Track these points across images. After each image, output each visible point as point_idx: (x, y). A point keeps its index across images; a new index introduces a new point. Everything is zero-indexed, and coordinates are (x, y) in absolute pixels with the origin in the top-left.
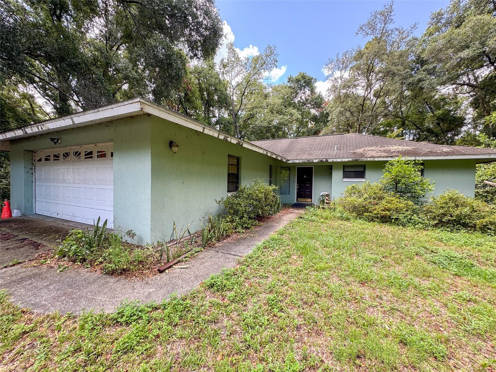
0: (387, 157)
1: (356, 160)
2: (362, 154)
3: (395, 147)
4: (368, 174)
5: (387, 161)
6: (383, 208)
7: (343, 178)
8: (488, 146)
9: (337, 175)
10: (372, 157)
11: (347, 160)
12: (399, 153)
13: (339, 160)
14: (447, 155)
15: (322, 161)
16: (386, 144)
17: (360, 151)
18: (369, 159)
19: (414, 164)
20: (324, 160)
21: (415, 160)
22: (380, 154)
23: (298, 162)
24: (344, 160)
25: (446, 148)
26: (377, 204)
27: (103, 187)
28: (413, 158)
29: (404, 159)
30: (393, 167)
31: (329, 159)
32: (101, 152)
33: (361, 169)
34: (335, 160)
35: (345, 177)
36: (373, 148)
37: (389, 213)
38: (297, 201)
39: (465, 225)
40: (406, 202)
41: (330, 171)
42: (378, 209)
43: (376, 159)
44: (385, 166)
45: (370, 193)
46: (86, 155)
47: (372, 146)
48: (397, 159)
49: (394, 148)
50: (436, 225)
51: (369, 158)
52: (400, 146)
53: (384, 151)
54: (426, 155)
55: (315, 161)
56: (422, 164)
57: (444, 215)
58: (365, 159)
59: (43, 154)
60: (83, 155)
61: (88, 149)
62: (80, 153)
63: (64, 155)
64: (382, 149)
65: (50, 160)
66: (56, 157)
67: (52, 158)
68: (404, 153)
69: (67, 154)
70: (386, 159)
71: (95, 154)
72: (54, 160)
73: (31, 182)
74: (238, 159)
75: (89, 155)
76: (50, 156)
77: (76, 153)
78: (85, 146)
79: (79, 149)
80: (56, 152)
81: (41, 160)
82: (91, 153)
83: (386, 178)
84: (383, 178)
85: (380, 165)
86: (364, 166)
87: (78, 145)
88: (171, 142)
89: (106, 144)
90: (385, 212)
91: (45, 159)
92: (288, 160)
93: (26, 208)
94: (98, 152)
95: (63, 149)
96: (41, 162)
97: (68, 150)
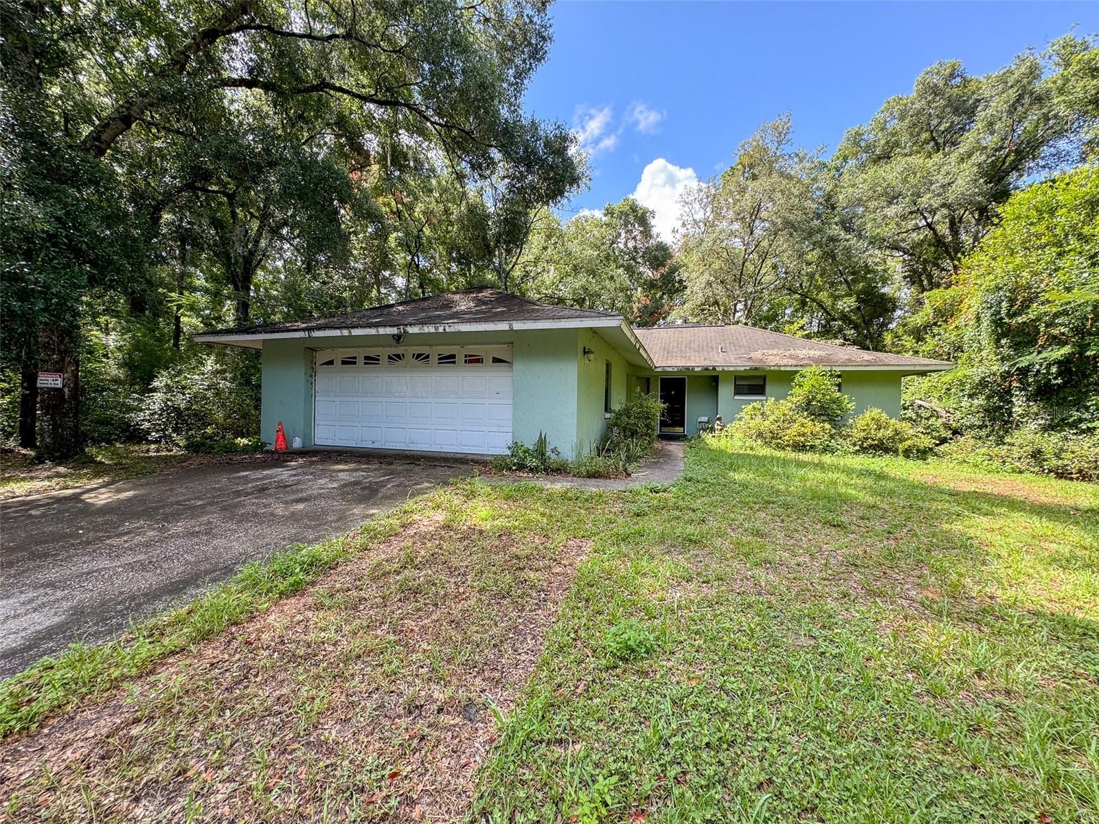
0: (796, 366)
1: (756, 369)
2: (762, 360)
3: (805, 352)
4: (768, 389)
5: (798, 372)
6: (795, 434)
7: (735, 395)
8: (916, 352)
9: (726, 391)
10: (777, 365)
11: (742, 369)
12: (810, 360)
13: (732, 369)
15: (707, 369)
16: (791, 345)
17: (757, 355)
18: (772, 368)
19: (829, 376)
20: (711, 368)
21: (830, 371)
22: (786, 360)
23: (672, 370)
24: (738, 369)
25: (867, 356)
26: (788, 428)
27: (478, 401)
28: (829, 368)
30: (805, 379)
31: (718, 366)
32: (470, 356)
33: (760, 382)
34: (725, 369)
35: (738, 394)
36: (775, 352)
37: (803, 439)
38: (661, 431)
39: (887, 450)
40: (822, 425)
41: (714, 384)
42: (791, 433)
43: (782, 369)
44: (793, 379)
46: (439, 359)
47: (773, 349)
48: (809, 369)
49: (802, 353)
50: (857, 452)
51: (773, 366)
52: (809, 349)
53: (791, 357)
54: (844, 364)
55: (696, 369)
56: (839, 376)
57: (866, 439)
58: (768, 368)
59: (339, 355)
60: (434, 359)
61: (447, 351)
62: (428, 357)
63: (390, 357)
64: (787, 353)
65: (355, 363)
66: (371, 360)
67: (361, 361)
68: (818, 361)
69: (398, 356)
70: (794, 369)
71: (460, 359)
72: (365, 363)
73: (310, 397)
74: (608, 366)
75: (449, 359)
76: (355, 358)
77: (419, 356)
78: (438, 347)
79: (425, 350)
80: (372, 352)
81: (331, 363)
82: (453, 356)
83: (798, 395)
84: (792, 395)
85: (786, 378)
86: (764, 378)
87: (426, 345)
88: (585, 349)
89: (485, 346)
90: (799, 438)
91: (344, 363)
92: (656, 367)
93: (305, 436)
94: (466, 356)
95: (388, 349)
96: (330, 366)
97: (399, 351)
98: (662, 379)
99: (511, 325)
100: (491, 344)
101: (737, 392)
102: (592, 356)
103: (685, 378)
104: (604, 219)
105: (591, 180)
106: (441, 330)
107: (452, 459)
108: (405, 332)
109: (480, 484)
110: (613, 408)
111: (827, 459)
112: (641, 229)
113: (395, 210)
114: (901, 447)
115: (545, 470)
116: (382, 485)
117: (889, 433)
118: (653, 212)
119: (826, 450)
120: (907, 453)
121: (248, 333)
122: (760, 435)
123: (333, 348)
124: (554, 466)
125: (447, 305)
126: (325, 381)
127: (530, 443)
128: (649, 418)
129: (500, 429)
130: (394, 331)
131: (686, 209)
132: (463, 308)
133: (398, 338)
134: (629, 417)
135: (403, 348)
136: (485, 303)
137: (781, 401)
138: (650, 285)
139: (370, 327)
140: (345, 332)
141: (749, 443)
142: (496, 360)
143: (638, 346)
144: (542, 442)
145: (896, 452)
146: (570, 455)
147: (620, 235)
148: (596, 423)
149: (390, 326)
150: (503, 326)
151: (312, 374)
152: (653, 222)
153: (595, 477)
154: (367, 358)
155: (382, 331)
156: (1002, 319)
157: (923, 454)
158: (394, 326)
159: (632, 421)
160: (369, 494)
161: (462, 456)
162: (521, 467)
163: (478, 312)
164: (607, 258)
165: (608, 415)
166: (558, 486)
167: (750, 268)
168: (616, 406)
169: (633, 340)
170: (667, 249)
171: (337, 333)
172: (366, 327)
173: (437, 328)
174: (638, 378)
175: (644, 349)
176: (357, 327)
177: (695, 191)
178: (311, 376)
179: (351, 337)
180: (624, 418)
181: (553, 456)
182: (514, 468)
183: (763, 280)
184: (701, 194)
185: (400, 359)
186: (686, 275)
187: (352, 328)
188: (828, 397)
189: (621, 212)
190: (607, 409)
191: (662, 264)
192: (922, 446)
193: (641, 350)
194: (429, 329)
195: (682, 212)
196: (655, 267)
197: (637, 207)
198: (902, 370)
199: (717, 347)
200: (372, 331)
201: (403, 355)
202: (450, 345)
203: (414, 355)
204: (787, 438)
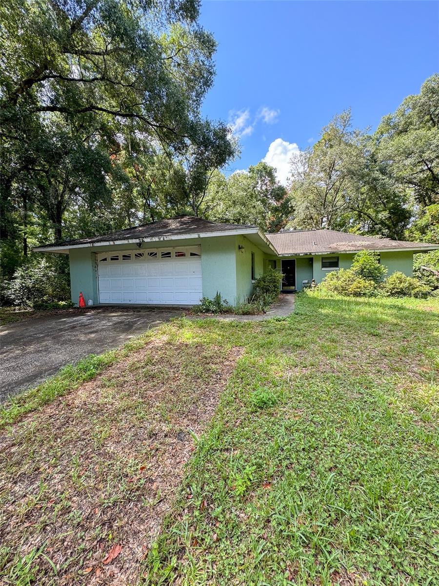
0: (355, 250)
1: (333, 253)
2: (336, 248)
3: (360, 242)
4: (340, 264)
5: (356, 253)
6: (355, 287)
8: (421, 240)
9: (317, 266)
10: (345, 251)
12: (363, 247)
13: (320, 254)
15: (306, 254)
16: (353, 239)
17: (334, 245)
18: (342, 252)
19: (373, 255)
20: (308, 254)
21: (374, 253)
22: (350, 248)
23: (287, 256)
24: (324, 253)
25: (394, 243)
26: (351, 284)
27: (184, 277)
28: (373, 251)
29: (367, 251)
30: (360, 258)
31: (312, 252)
32: (178, 253)
33: (336, 260)
34: (317, 254)
36: (344, 243)
37: (359, 290)
38: (283, 289)
39: (405, 294)
40: (370, 282)
41: (311, 262)
42: (353, 287)
43: (348, 252)
44: (354, 257)
45: (345, 278)
46: (162, 255)
47: (342, 242)
48: (362, 252)
49: (358, 243)
50: (389, 296)
52: (362, 241)
53: (352, 246)
54: (381, 248)
55: (301, 255)
56: (379, 255)
57: (394, 288)
58: (339, 252)
59: (109, 255)
60: (159, 255)
61: (166, 250)
62: (156, 254)
63: (136, 255)
64: (350, 244)
65: (118, 259)
66: (126, 257)
67: (121, 258)
68: (367, 247)
69: (140, 254)
70: (354, 252)
71: (173, 254)
72: (123, 259)
73: (96, 278)
74: (253, 255)
75: (167, 255)
76: (118, 256)
77: (151, 254)
78: (161, 249)
79: (154, 251)
80: (126, 253)
81: (105, 260)
82: (169, 253)
83: (356, 266)
84: (353, 266)
85: (350, 257)
86: (338, 258)
87: (154, 248)
88: (239, 246)
89: (186, 247)
90: (357, 290)
91: (112, 259)
92: (279, 254)
93: (94, 299)
94: (176, 253)
95: (135, 251)
96: (105, 261)
97: (141, 251)
98: (282, 261)
99: (199, 235)
100: (189, 246)
101: (323, 267)
102: (243, 250)
103: (295, 260)
104: (249, 174)
105: (240, 153)
106: (162, 239)
107: (171, 308)
108: (143, 241)
109: (186, 321)
110: (256, 278)
111: (372, 300)
112: (269, 179)
113: (135, 175)
114: (413, 292)
115: (220, 312)
116: (135, 322)
117: (406, 285)
118: (275, 169)
119: (372, 295)
120: (416, 295)
122: (336, 289)
123: (106, 252)
124: (225, 309)
125: (165, 226)
126: (103, 269)
127: (212, 298)
128: (276, 282)
129: (196, 291)
130: (137, 241)
131: (294, 166)
132: (173, 227)
133: (139, 245)
134: (265, 282)
135: (143, 250)
136: (185, 224)
137: (347, 270)
138: (275, 210)
139: (124, 240)
140: (112, 243)
141: (330, 293)
142: (192, 254)
143: (268, 243)
144: (218, 297)
145: (410, 295)
146: (233, 303)
147: (258, 183)
148: (247, 286)
149: (135, 239)
150: (195, 236)
151: (95, 266)
152: (276, 174)
153: (247, 314)
154: (124, 256)
155: (131, 241)
157: (425, 296)
158: (137, 238)
159: (267, 284)
160: (128, 328)
161: (177, 306)
162: (208, 311)
163: (182, 229)
164: (251, 196)
165: (253, 281)
166: (227, 320)
167: (330, 197)
168: (258, 276)
169: (265, 240)
170: (284, 189)
171: (107, 243)
172: (122, 240)
173: (159, 239)
174: (269, 261)
175: (272, 245)
176: (117, 240)
177: (298, 156)
178: (96, 267)
179: (114, 245)
180: (262, 283)
181: (224, 304)
182: (204, 311)
183: (337, 204)
184: (302, 158)
185: (141, 256)
186: (295, 203)
187: (115, 240)
188: (373, 267)
189: (258, 170)
190: (253, 278)
191: (281, 198)
192: (424, 291)
193: (270, 246)
194: (156, 239)
195: (292, 168)
196: (277, 200)
197: (267, 167)
198: (414, 251)
199: (312, 242)
200: (126, 242)
201: (143, 254)
202: (167, 247)
203: (148, 254)
204: (350, 290)
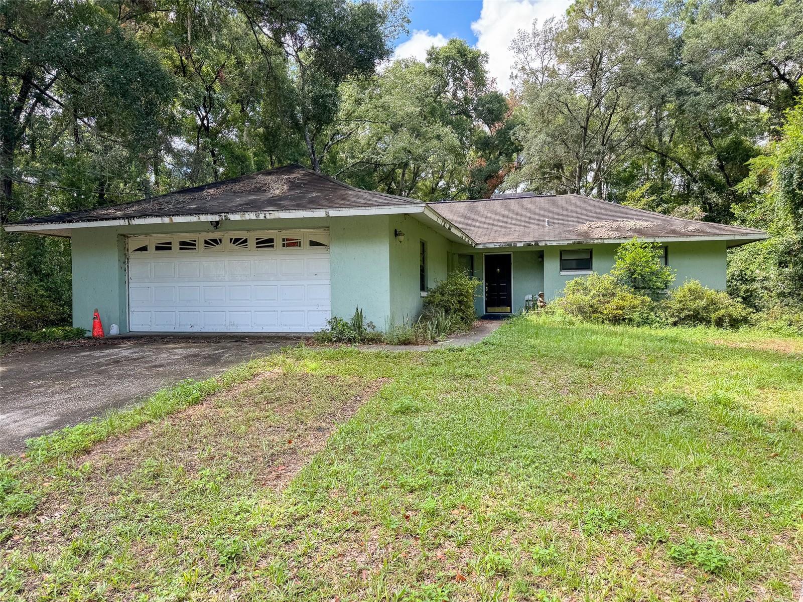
0: (619, 238)
1: (579, 243)
2: (587, 233)
3: (632, 223)
4: (595, 263)
5: (619, 244)
6: (615, 307)
7: (561, 270)
9: (551, 266)
10: (600, 238)
11: (566, 243)
12: (635, 232)
13: (555, 243)
14: (690, 236)
15: (529, 245)
16: (621, 217)
17: (584, 227)
18: (596, 241)
19: (652, 247)
20: (533, 243)
21: (653, 243)
22: (612, 233)
23: (493, 247)
24: (562, 243)
26: (608, 302)
27: (297, 282)
28: (652, 240)
29: (639, 241)
30: (627, 252)
31: (540, 241)
32: (287, 240)
33: (586, 256)
34: (549, 243)
35: (563, 269)
36: (603, 223)
37: (621, 312)
38: (486, 312)
39: (701, 321)
40: (642, 297)
41: (540, 259)
42: (609, 308)
43: (606, 242)
44: (617, 252)
45: (599, 289)
46: (257, 243)
47: (601, 221)
48: (631, 241)
49: (630, 224)
50: (675, 324)
51: (597, 239)
52: (638, 220)
53: (617, 229)
54: (667, 235)
55: (519, 245)
57: (683, 310)
58: (592, 242)
59: (153, 241)
60: (252, 243)
61: (265, 235)
62: (246, 241)
63: (206, 242)
64: (614, 225)
65: (170, 248)
66: (186, 245)
67: (176, 246)
68: (642, 232)
69: (215, 241)
70: (618, 241)
71: (278, 242)
72: (181, 249)
73: (124, 283)
74: (423, 245)
75: (266, 243)
76: (170, 243)
77: (237, 240)
78: (258, 232)
79: (243, 235)
80: (187, 238)
81: (144, 249)
82: (271, 240)
83: (619, 268)
84: (615, 268)
85: (610, 250)
86: (591, 252)
87: (244, 230)
88: (396, 231)
89: (302, 230)
90: (617, 312)
91: (158, 248)
92: (477, 244)
93: (120, 323)
94: (284, 240)
95: (205, 234)
96: (144, 252)
97: (217, 235)
98: (486, 256)
99: (327, 213)
100: (308, 228)
101: (563, 268)
102: (401, 238)
103: (510, 255)
104: (427, 65)
105: (409, 21)
106: (262, 217)
107: (274, 337)
108: (227, 219)
109: (305, 350)
110: (429, 287)
111: (646, 329)
112: (472, 75)
113: (178, 63)
114: (714, 316)
115: (362, 340)
117: (703, 303)
118: (486, 56)
119: (646, 322)
120: (719, 323)
121: (64, 222)
122: (581, 310)
123: (146, 234)
124: (370, 336)
125: (260, 188)
126: (138, 266)
127: (348, 317)
128: (462, 295)
129: (320, 308)
130: (216, 218)
131: (521, 56)
132: (277, 192)
133: (216, 224)
134: (443, 295)
135: (222, 233)
136: (298, 186)
137: (604, 276)
138: (484, 145)
139: (191, 215)
140: (166, 220)
141: (570, 317)
142: (313, 243)
143: (447, 226)
144: (359, 316)
145: (708, 322)
146: (383, 328)
147: (447, 84)
148: (413, 299)
149: (212, 214)
150: (320, 213)
151: (125, 260)
152: (486, 67)
153: (405, 344)
154: (182, 243)
155: (203, 218)
156: (794, 190)
157: (735, 323)
158: (216, 213)
159: (446, 298)
161: (284, 334)
162: (340, 340)
163: (293, 198)
164: (433, 112)
165: (424, 294)
166: (374, 349)
168: (432, 285)
169: (440, 221)
170: (503, 100)
171: (158, 220)
172: (187, 214)
173: (258, 216)
174: (461, 256)
175: (457, 228)
176: (178, 215)
177: (531, 36)
178: (124, 263)
179: (172, 224)
180: (438, 296)
181: (369, 330)
182: (334, 339)
183: (613, 137)
184: (537, 39)
185: (218, 244)
186: (522, 134)
187: (173, 215)
188: (647, 270)
189: (447, 57)
190: (423, 288)
191: (498, 118)
192: (735, 315)
193: (453, 230)
194: (251, 216)
195: (516, 59)
196: (489, 122)
197: (465, 51)
198: (728, 241)
199: (544, 220)
200: (194, 219)
201: (220, 240)
202: (268, 230)
203: (231, 240)
204: (605, 312)
